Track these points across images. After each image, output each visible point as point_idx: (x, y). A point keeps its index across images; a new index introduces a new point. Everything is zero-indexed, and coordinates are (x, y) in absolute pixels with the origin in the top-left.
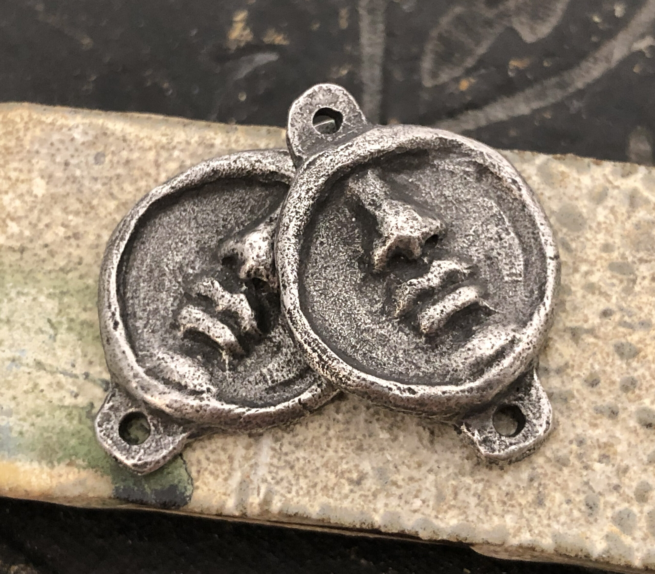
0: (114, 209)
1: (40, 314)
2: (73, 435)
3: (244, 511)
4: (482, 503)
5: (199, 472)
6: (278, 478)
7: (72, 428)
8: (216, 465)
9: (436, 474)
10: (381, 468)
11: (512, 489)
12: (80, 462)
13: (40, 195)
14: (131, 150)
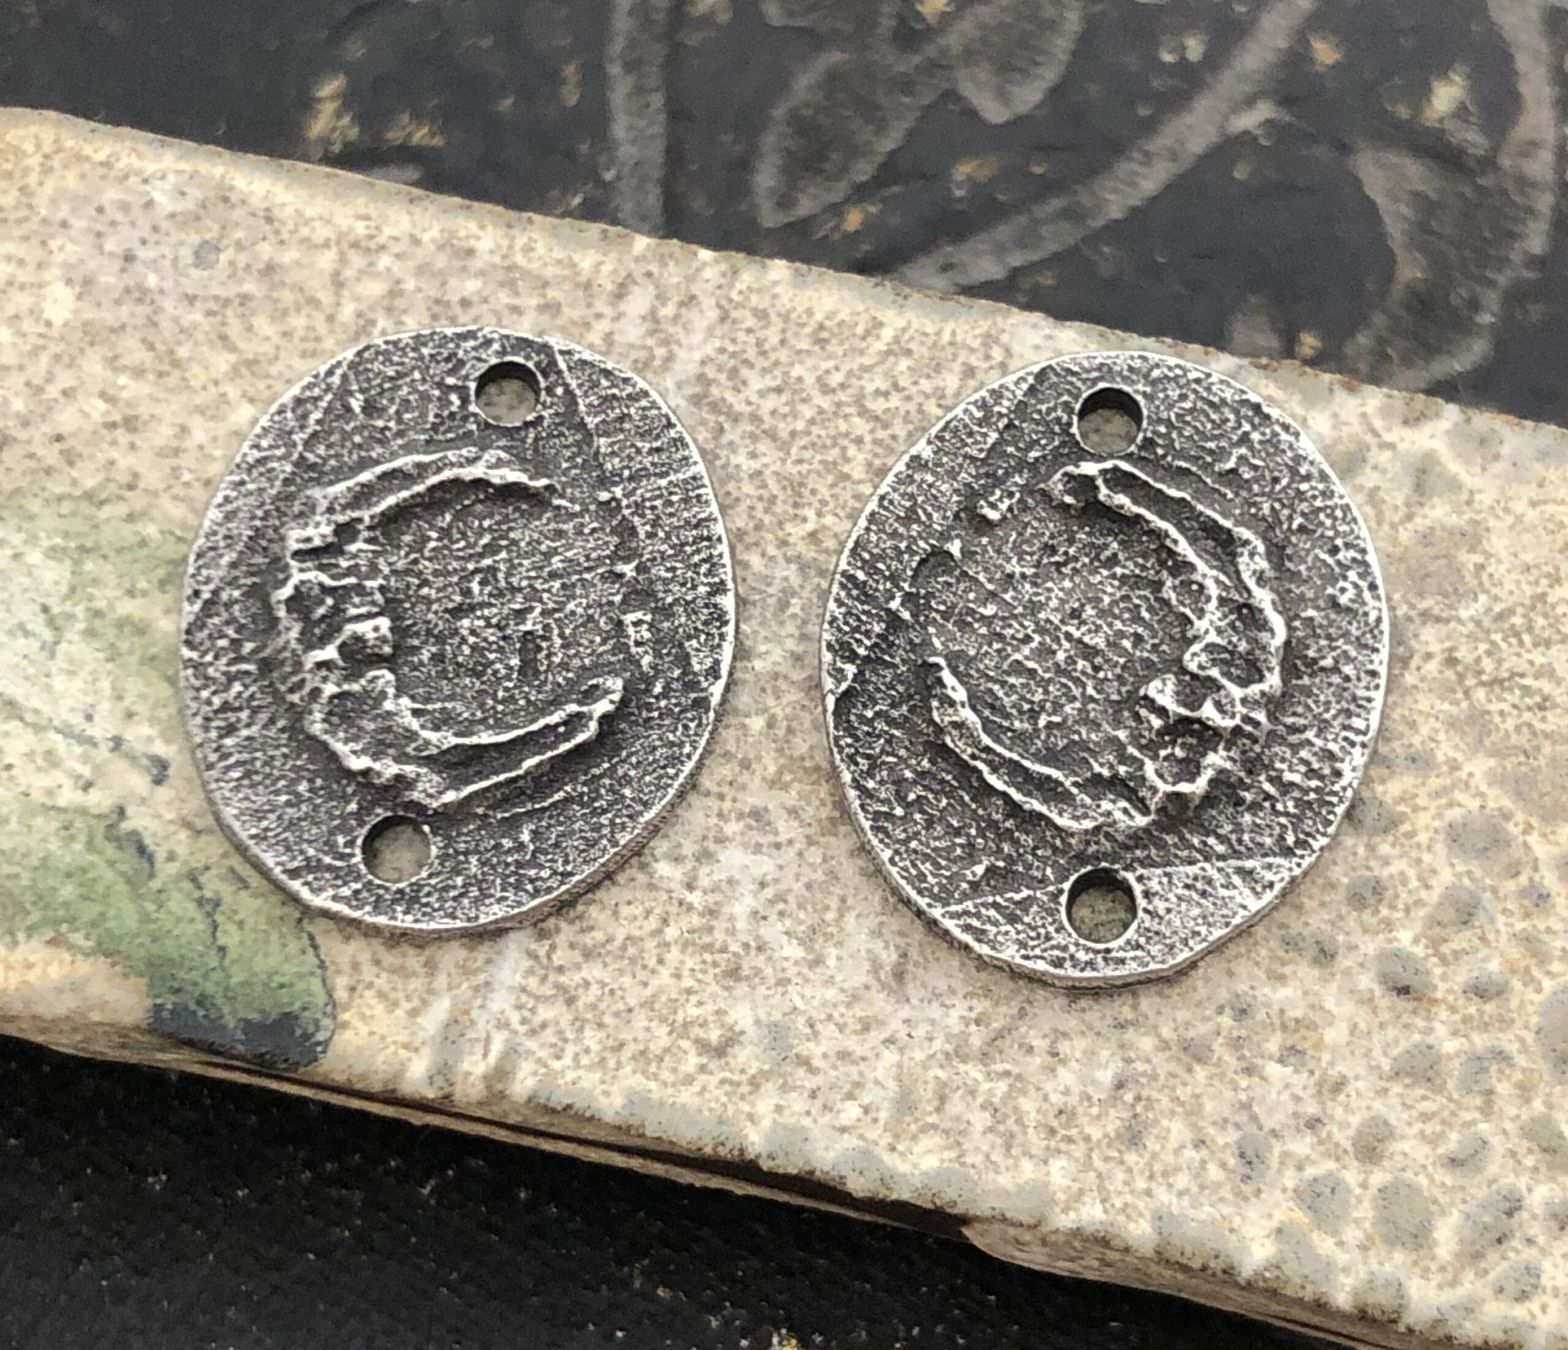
0: (226, 373)
1: (26, 590)
2: (69, 875)
3: (448, 1090)
4: (1002, 1128)
5: (353, 989)
6: (537, 1021)
7: (68, 859)
8: (395, 978)
9: (901, 1051)
10: (776, 1024)
11: (1073, 1100)
12: (78, 938)
13: (58, 322)
14: (282, 242)
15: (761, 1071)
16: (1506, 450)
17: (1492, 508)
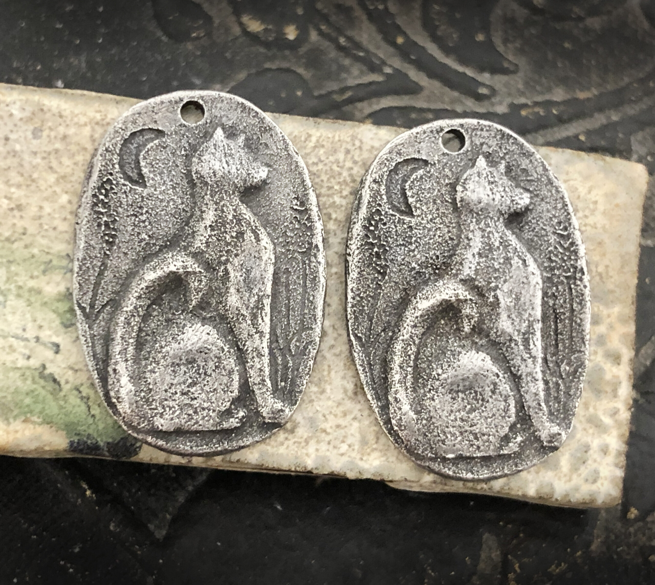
0: (54, 182)
2: (27, 394)
7: (25, 388)
9: (360, 421)
10: (311, 418)
12: (35, 419)
14: (67, 125)
15: (309, 437)
16: (553, 161)
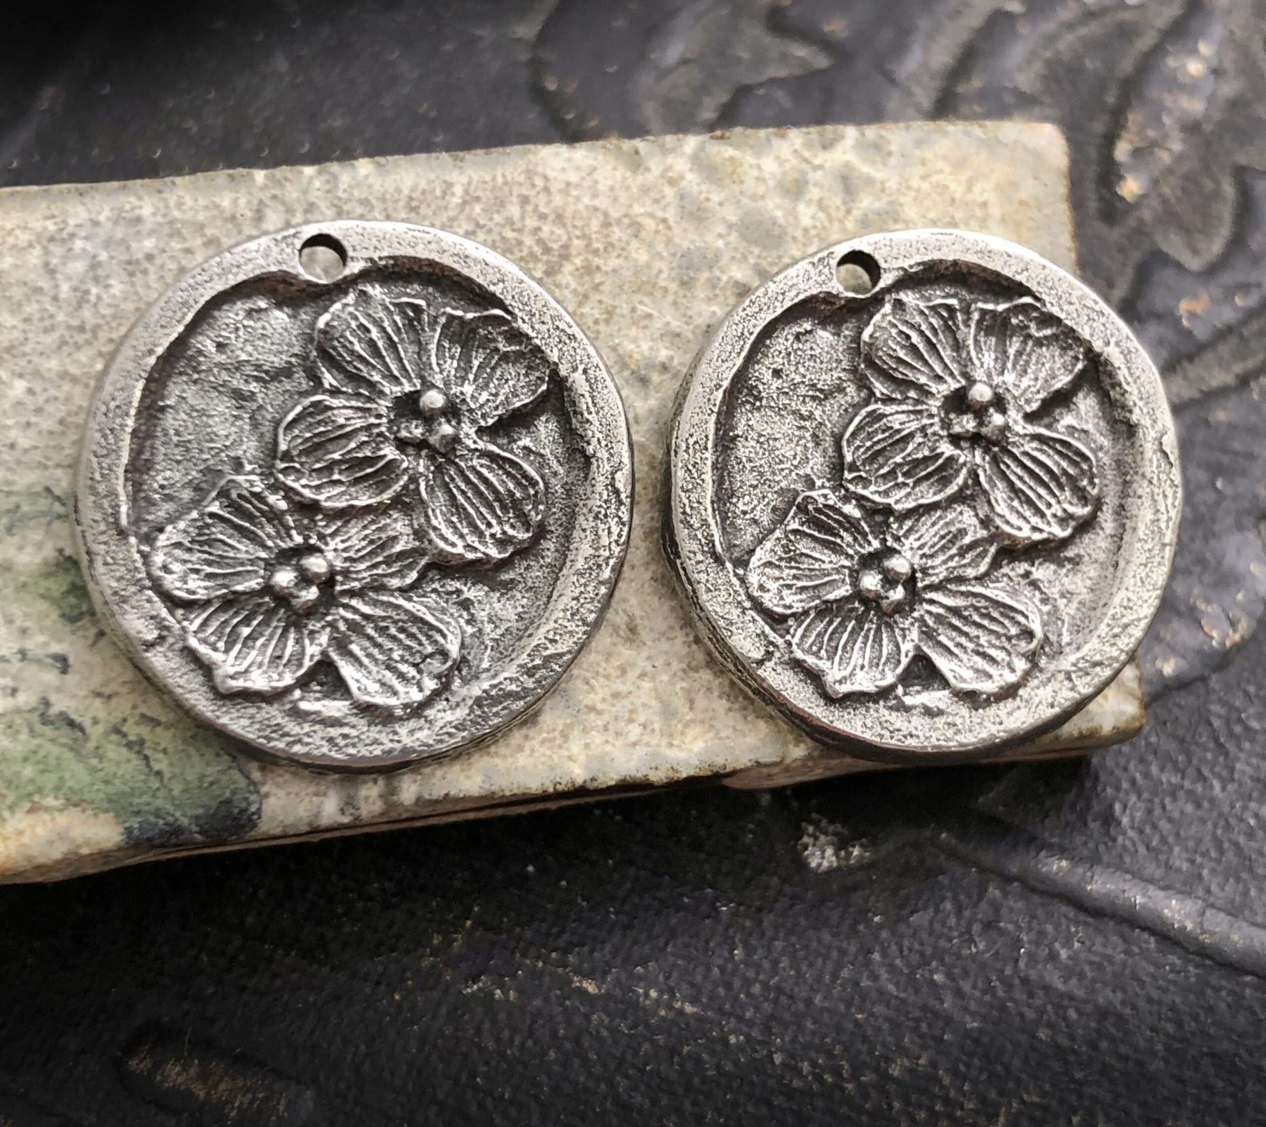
3: (357, 813)
9: (653, 679)
12: (50, 801)
15: (565, 725)
16: (894, 148)
17: (898, 190)
